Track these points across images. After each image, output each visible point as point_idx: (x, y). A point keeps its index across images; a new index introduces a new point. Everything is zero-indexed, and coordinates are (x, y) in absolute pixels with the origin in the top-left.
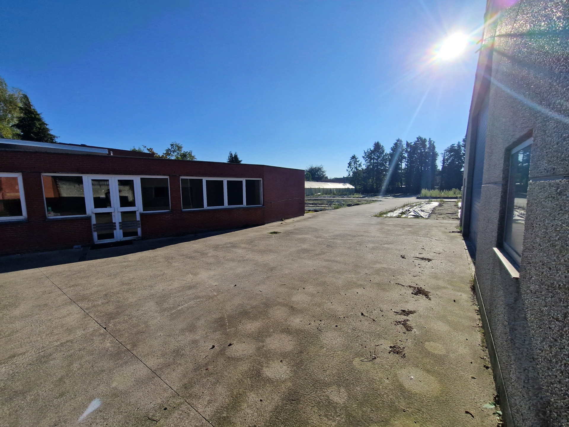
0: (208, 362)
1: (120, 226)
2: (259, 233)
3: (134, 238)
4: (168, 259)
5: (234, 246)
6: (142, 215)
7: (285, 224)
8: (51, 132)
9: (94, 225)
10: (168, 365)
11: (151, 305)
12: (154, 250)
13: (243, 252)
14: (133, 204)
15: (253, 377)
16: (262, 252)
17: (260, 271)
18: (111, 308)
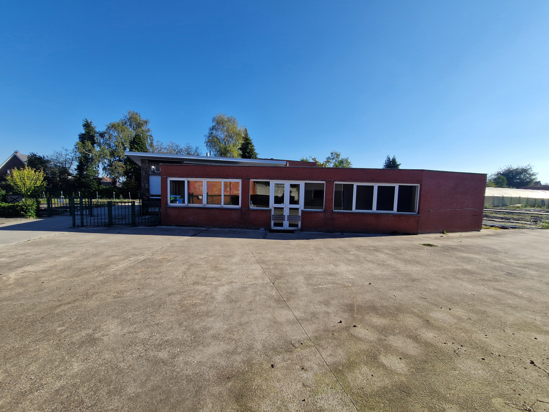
0: (335, 330)
1: (288, 218)
2: (408, 243)
3: (294, 228)
4: (318, 250)
5: (377, 249)
6: (302, 211)
7: (446, 238)
8: (256, 151)
9: (273, 215)
10: (307, 319)
11: (301, 279)
12: (308, 240)
13: (385, 257)
14: (297, 203)
15: (369, 357)
16: (407, 261)
17: (399, 279)
18: (277, 272)
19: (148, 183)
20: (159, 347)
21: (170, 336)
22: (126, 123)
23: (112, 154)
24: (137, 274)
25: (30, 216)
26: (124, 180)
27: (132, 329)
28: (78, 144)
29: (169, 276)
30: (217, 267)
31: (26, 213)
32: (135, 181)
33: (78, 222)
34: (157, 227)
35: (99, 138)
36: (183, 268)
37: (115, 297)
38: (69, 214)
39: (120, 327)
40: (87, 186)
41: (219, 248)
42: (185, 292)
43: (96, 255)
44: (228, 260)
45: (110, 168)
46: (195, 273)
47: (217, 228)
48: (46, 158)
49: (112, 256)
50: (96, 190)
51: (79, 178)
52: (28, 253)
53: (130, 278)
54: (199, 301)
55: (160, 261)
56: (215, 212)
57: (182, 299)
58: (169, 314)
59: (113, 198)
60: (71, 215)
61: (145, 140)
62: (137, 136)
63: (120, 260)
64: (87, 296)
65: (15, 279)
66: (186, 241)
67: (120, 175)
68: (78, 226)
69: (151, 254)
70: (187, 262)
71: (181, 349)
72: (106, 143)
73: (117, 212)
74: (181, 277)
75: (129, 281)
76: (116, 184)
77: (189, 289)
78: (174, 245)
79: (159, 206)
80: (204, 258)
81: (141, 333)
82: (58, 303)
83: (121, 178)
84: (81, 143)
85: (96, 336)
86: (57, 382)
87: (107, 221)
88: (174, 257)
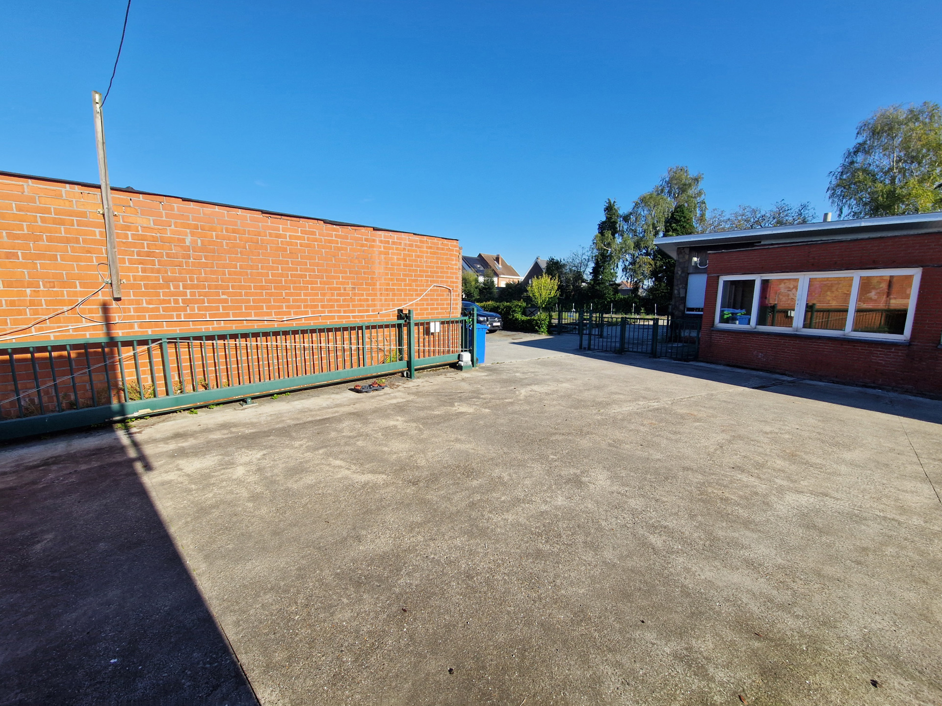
19: (686, 289)
20: (653, 528)
21: (671, 523)
22: (662, 191)
23: (637, 246)
24: (643, 425)
25: (542, 332)
26: (650, 285)
27: (622, 490)
28: (596, 236)
29: (691, 442)
30: (796, 455)
31: (539, 328)
32: (666, 285)
33: (585, 343)
34: (691, 363)
35: (623, 223)
36: (721, 438)
37: (610, 445)
38: (577, 332)
39: (609, 482)
40: (600, 295)
41: (816, 422)
42: (713, 474)
43: (598, 388)
44: (831, 450)
45: (632, 269)
46: (741, 451)
47: (824, 382)
48: (563, 262)
49: (616, 393)
50: (612, 301)
51: (593, 285)
52: (537, 372)
53: (632, 427)
54: (736, 499)
55: (682, 417)
56: (822, 346)
57: (704, 483)
58: (677, 494)
59: (631, 313)
60: (579, 334)
61: (691, 212)
62: (679, 209)
63: (626, 401)
64: (581, 433)
65: (525, 396)
66: (740, 394)
67: (645, 277)
68: (585, 348)
69: (670, 403)
70: (731, 430)
71: (683, 549)
72: (631, 229)
73: (632, 334)
74: (712, 450)
75: (630, 431)
76: (638, 291)
77: (722, 472)
78: (714, 397)
79: (699, 328)
80: (771, 432)
81: (633, 500)
82: (553, 431)
83: (646, 282)
84: (600, 235)
85: (583, 479)
86: (543, 505)
87: (618, 345)
88: (707, 416)
